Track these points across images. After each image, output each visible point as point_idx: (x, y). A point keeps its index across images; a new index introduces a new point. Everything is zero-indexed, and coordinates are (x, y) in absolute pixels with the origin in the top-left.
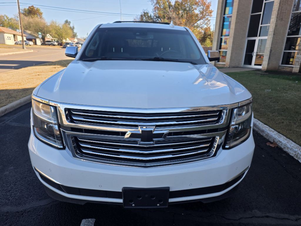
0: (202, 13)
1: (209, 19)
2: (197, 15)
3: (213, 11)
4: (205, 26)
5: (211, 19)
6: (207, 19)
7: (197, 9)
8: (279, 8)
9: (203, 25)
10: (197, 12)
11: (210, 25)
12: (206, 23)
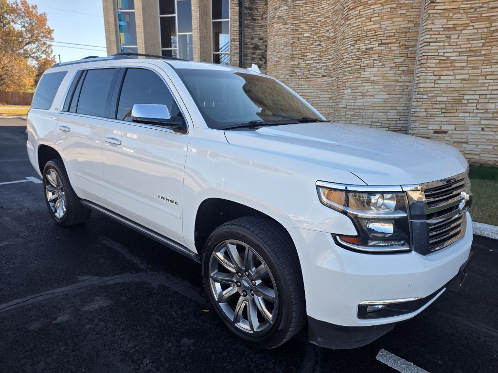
0: (30, 31)
1: (48, 43)
2: (20, 34)
3: (53, 30)
4: (44, 56)
5: (52, 44)
6: (45, 44)
7: (19, 22)
8: (200, 45)
9: (39, 53)
10: (18, 27)
11: (53, 55)
12: (44, 51)
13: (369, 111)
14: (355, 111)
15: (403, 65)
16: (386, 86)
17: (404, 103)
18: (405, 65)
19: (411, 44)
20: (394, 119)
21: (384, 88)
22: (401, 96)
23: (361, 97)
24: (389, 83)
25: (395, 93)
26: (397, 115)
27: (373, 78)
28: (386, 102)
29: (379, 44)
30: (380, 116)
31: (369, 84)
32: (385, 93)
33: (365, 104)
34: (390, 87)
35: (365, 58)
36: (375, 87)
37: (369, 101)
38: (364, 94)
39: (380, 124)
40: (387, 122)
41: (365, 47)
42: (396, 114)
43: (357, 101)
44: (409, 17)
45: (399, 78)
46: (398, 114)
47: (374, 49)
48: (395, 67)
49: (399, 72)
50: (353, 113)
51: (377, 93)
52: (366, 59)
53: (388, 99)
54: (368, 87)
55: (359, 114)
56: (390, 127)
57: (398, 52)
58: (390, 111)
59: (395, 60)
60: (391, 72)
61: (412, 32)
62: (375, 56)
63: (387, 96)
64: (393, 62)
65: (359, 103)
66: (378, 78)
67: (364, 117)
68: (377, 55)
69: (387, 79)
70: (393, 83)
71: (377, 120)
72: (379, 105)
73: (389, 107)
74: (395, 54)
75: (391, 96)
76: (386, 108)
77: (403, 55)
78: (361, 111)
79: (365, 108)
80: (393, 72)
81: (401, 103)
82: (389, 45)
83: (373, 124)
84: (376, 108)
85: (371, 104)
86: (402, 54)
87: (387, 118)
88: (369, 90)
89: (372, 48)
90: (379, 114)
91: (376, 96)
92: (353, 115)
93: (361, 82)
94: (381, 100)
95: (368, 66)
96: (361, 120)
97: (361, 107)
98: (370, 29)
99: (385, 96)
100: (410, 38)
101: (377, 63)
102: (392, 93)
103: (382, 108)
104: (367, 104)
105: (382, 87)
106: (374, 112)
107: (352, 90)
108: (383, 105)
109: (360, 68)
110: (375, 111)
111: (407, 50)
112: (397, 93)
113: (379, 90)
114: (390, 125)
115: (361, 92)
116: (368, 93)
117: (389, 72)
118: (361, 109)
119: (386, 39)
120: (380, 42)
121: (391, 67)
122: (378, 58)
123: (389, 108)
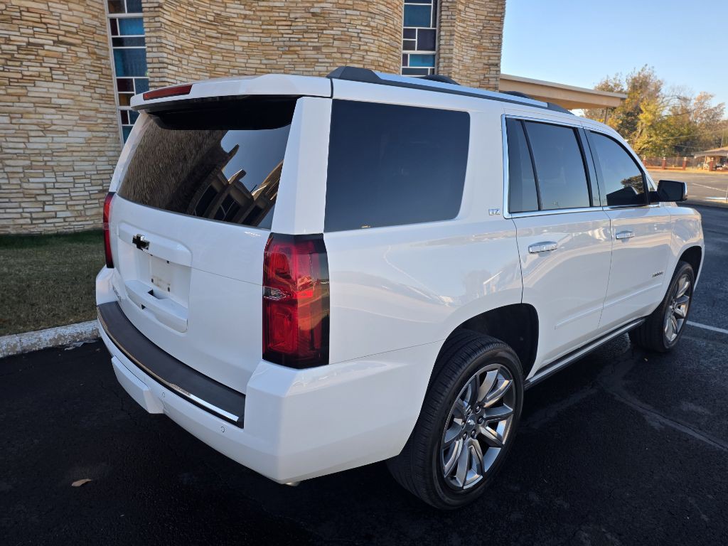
13: (63, 159)
14: (32, 159)
15: (99, 86)
16: (82, 118)
17: (113, 145)
18: (102, 86)
19: (102, 54)
20: (106, 172)
21: (80, 119)
22: (106, 134)
23: (41, 134)
24: (85, 113)
25: (98, 129)
26: (109, 165)
27: (56, 100)
28: (89, 143)
29: (54, 42)
30: (86, 168)
31: (53, 111)
32: (84, 129)
33: (52, 146)
34: (90, 119)
35: (29, 60)
36: (65, 117)
37: (60, 141)
38: (45, 129)
39: (88, 181)
40: (98, 177)
41: (26, 39)
42: (106, 163)
43: (32, 140)
44: (91, 8)
45: (98, 106)
46: (110, 163)
47: (46, 47)
48: (90, 87)
49: (96, 96)
50: (28, 163)
51: (70, 128)
52: (33, 64)
53: (90, 139)
54: (50, 116)
55: (43, 164)
56: (104, 185)
57: (88, 62)
58: (99, 159)
59: (88, 76)
60: (86, 94)
61: (99, 34)
62: (52, 62)
63: (88, 135)
64: (84, 79)
65: (38, 144)
66: (67, 101)
67: (55, 168)
68: (55, 61)
69: (80, 105)
70: (92, 113)
71: (83, 174)
72: (80, 149)
73: (96, 151)
74: (85, 65)
75: (94, 134)
76: (92, 154)
77: (96, 69)
78: (46, 159)
79: (55, 154)
80: (89, 95)
81: (109, 145)
82: (73, 48)
83: (77, 181)
84: (75, 154)
85: (64, 146)
86: (94, 66)
87: (97, 171)
88: (55, 122)
89: (42, 45)
90: (83, 163)
91: (70, 133)
92: (30, 167)
93: (32, 105)
94: (82, 140)
95: (39, 77)
96: (52, 175)
97: (43, 152)
98: (27, 8)
99: (86, 133)
100: (100, 44)
101: (57, 74)
102: (95, 129)
103: (86, 154)
104: (57, 146)
105: (78, 117)
106: (73, 161)
107: (11, 118)
108: (85, 149)
109: (22, 79)
110: (74, 158)
111: (99, 62)
112: (102, 129)
113: (74, 123)
114: (104, 181)
115: (37, 125)
116: (53, 127)
117: (82, 94)
118: (46, 155)
119: (65, 36)
120: (55, 39)
121: (84, 86)
122: (58, 66)
123: (97, 154)
